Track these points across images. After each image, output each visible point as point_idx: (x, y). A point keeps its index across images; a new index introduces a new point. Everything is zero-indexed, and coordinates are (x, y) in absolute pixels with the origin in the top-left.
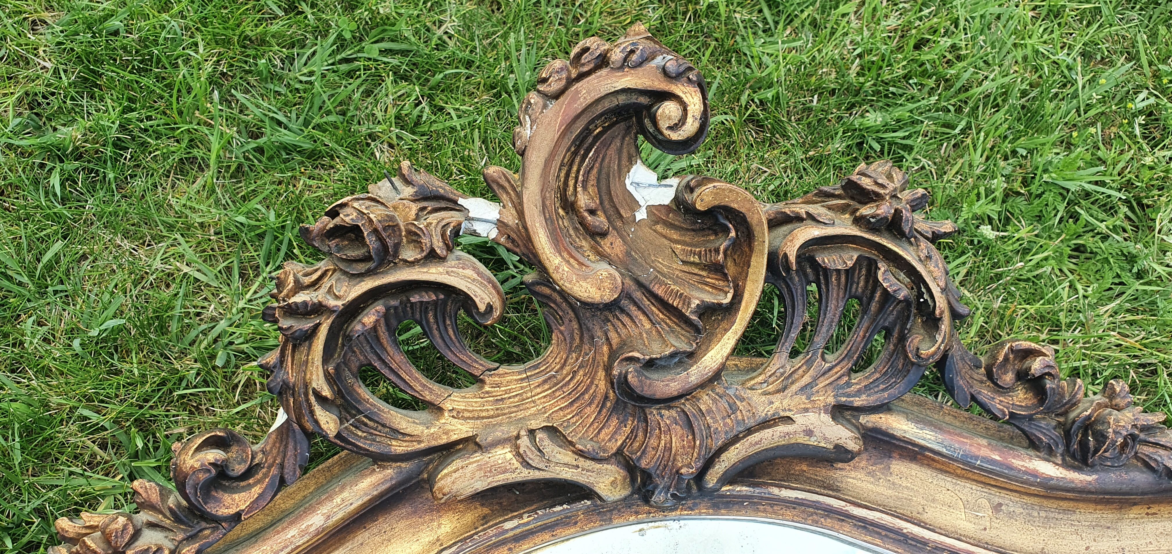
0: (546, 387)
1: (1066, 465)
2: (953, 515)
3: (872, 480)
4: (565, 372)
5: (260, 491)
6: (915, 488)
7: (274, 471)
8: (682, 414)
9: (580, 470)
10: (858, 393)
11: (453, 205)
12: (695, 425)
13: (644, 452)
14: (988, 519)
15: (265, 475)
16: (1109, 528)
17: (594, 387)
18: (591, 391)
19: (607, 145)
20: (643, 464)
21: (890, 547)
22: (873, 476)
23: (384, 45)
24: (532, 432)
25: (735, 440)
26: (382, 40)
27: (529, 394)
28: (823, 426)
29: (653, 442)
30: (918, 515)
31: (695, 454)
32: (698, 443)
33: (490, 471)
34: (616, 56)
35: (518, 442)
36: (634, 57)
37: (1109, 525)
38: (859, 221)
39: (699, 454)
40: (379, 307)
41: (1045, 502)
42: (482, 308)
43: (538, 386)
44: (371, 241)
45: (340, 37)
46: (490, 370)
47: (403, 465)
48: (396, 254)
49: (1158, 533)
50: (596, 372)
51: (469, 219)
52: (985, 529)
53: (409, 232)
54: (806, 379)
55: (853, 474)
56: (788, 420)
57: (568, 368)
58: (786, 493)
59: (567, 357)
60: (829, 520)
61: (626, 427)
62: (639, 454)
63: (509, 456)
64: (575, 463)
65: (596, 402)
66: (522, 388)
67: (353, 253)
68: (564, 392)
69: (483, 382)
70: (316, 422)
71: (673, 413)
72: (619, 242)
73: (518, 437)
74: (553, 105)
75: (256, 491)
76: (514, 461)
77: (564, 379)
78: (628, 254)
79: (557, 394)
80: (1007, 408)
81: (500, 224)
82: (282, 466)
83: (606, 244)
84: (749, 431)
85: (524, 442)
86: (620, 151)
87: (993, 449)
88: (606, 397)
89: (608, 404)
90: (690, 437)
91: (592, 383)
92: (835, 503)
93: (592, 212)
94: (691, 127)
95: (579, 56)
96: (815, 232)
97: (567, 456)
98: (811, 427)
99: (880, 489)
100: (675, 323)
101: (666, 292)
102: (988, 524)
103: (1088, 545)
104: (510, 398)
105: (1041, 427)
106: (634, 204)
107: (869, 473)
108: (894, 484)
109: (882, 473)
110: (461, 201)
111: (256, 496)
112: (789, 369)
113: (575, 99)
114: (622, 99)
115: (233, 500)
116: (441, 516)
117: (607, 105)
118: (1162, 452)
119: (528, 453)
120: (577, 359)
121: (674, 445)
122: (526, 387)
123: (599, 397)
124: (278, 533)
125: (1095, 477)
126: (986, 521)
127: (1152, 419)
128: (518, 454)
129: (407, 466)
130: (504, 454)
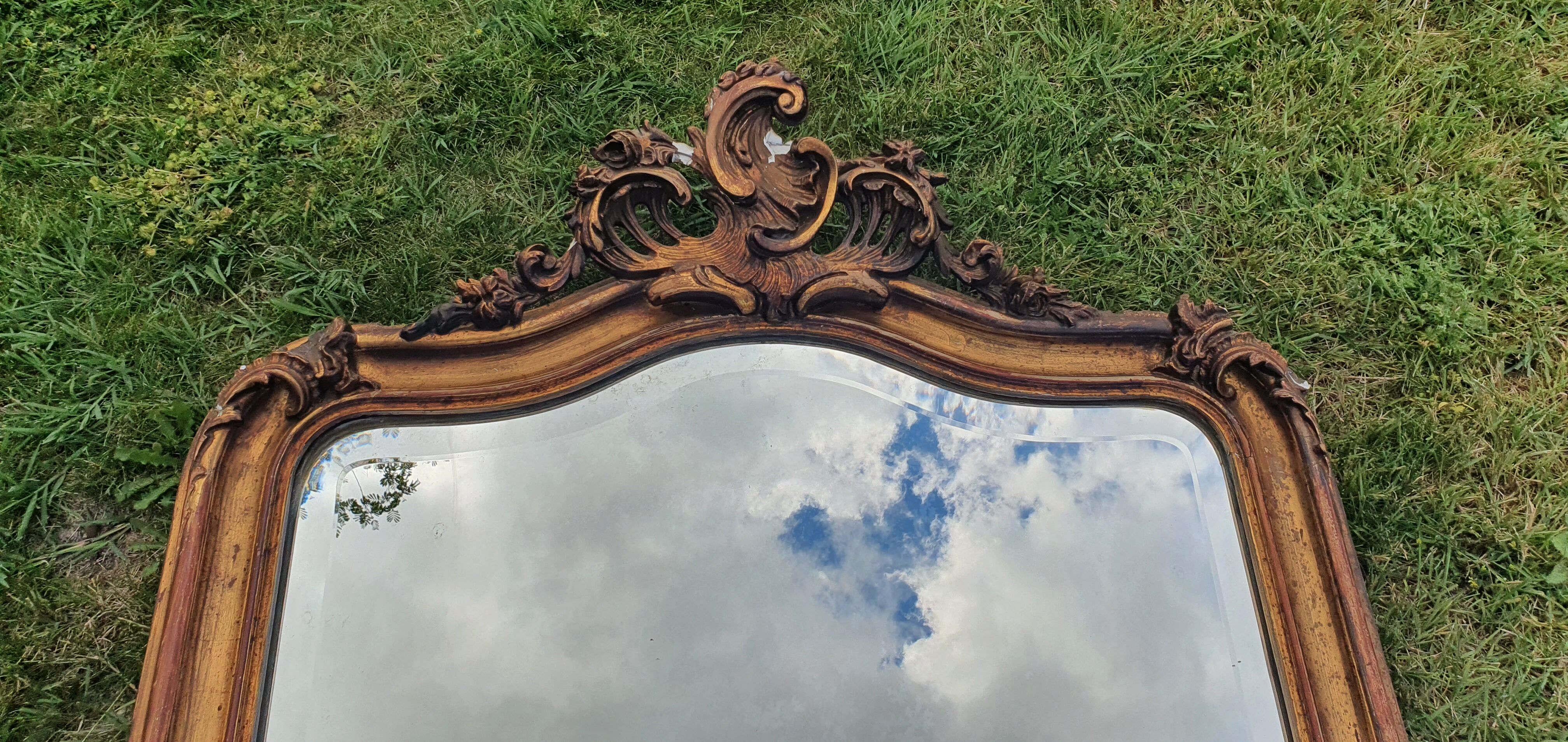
0: (713, 248)
1: (1007, 314)
2: (942, 343)
3: (897, 321)
5: (558, 281)
6: (922, 327)
7: (567, 270)
8: (784, 265)
9: (728, 289)
10: (887, 265)
11: (669, 144)
12: (792, 271)
13: (763, 284)
14: (963, 346)
15: (559, 274)
17: (736, 252)
19: (754, 119)
20: (762, 290)
22: (897, 319)
23: (636, 83)
24: (703, 267)
25: (814, 281)
26: (635, 80)
27: (704, 251)
28: (864, 278)
29: (769, 279)
31: (792, 288)
32: (793, 282)
33: (681, 284)
34: (759, 69)
35: (695, 271)
36: (768, 71)
37: (1037, 356)
38: (887, 165)
39: (794, 288)
40: (628, 186)
41: (998, 338)
42: (680, 194)
43: (708, 248)
44: (627, 150)
45: (610, 75)
46: (682, 237)
48: (639, 160)
49: (1067, 362)
50: (739, 243)
51: (677, 153)
52: (960, 351)
53: (646, 152)
54: (858, 256)
55: (886, 317)
56: (845, 274)
57: (724, 241)
58: (844, 321)
59: (725, 234)
60: (868, 338)
61: (754, 270)
62: (760, 284)
63: (690, 278)
64: (726, 285)
65: (738, 258)
66: (700, 247)
67: (617, 158)
68: (723, 251)
69: (677, 242)
70: (592, 242)
71: (779, 264)
72: (758, 172)
73: (695, 269)
74: (725, 93)
75: (556, 279)
76: (692, 280)
77: (722, 245)
78: (762, 178)
79: (719, 251)
80: (971, 278)
81: (694, 156)
82: (571, 268)
83: (750, 172)
84: (822, 278)
85: (698, 270)
86: (761, 125)
87: (965, 303)
88: (745, 255)
89: (746, 258)
90: (789, 279)
91: (735, 249)
92: (872, 328)
93: (744, 153)
94: (796, 108)
95: (740, 69)
96: (864, 170)
97: (721, 281)
98: (857, 278)
99: (900, 326)
100: (784, 214)
101: (779, 198)
102: (963, 349)
103: (1022, 364)
104: (693, 252)
105: (993, 291)
106: (768, 153)
107: (895, 317)
108: (909, 324)
110: (674, 144)
111: (556, 283)
112: (849, 250)
113: (737, 90)
114: (761, 93)
115: (545, 281)
117: (753, 95)
118: (1064, 309)
119: (702, 277)
121: (780, 281)
122: (703, 247)
123: (740, 256)
126: (961, 347)
127: (1059, 291)
128: (694, 277)
129: (635, 283)
130: (687, 277)
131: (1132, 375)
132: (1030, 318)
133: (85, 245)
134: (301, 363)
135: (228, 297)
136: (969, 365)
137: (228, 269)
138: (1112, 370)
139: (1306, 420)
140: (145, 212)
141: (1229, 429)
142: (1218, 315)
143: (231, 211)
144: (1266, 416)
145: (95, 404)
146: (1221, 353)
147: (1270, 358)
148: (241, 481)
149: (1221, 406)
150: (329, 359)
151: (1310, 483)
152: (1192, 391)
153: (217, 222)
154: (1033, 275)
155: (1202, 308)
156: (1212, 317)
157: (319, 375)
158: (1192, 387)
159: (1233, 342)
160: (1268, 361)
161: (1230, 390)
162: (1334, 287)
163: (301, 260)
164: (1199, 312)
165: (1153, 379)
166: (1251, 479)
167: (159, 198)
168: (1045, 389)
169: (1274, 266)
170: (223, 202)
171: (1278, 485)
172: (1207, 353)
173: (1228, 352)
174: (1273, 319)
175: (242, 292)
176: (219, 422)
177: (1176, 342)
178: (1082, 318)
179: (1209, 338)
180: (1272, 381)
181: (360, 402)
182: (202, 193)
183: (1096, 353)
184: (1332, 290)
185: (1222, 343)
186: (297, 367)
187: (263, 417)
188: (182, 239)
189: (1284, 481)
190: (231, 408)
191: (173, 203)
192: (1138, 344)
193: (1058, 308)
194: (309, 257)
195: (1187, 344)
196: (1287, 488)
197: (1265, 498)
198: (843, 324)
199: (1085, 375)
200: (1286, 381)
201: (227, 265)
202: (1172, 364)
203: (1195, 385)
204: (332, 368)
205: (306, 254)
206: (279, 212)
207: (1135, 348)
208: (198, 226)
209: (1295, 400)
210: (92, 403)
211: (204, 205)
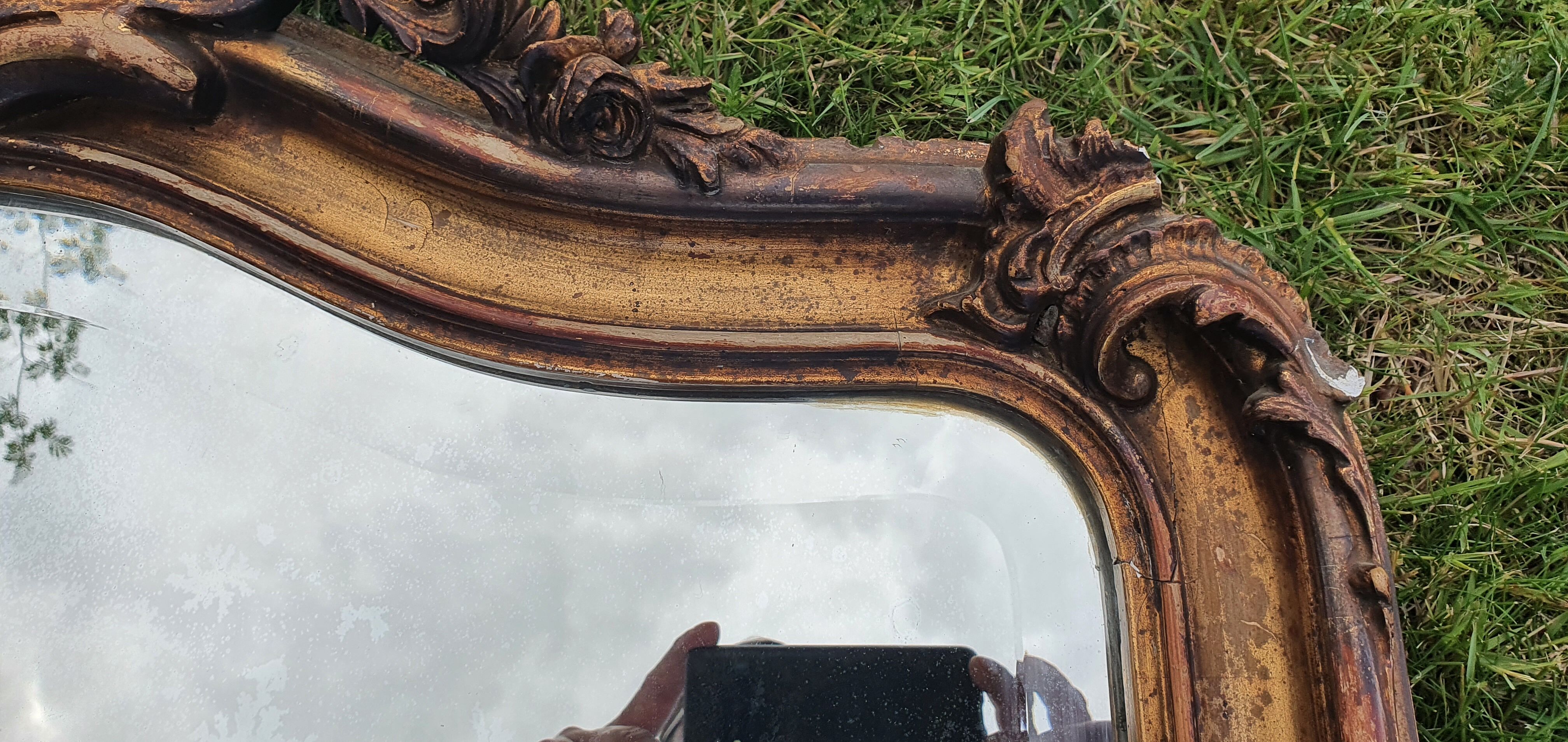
1: (537, 150)
2: (367, 221)
3: (250, 155)
6: (316, 175)
14: (423, 234)
16: (624, 270)
21: (245, 255)
22: (252, 151)
28: (107, 32)
30: (305, 214)
37: (625, 265)
41: (516, 215)
49: (707, 286)
52: (412, 247)
55: (222, 144)
56: (52, 17)
58: (90, 155)
60: (160, 206)
80: (422, 35)
87: (416, 111)
92: (164, 176)
98: (86, 32)
99: (257, 171)
102: (420, 241)
103: (581, 290)
105: (491, 78)
107: (249, 145)
108: (283, 165)
109: (269, 148)
118: (691, 140)
125: (575, 170)
126: (417, 238)
127: (679, 83)
131: (874, 328)
132: (601, 160)
136: (419, 290)
138: (823, 313)
139: (1339, 485)
141: (1122, 491)
142: (1122, 168)
144: (1232, 455)
146: (1117, 278)
147: (1259, 301)
149: (1108, 423)
151: (1332, 683)
152: (1032, 379)
154: (604, 36)
155: (1076, 145)
156: (1104, 173)
158: (1035, 368)
159: (1157, 249)
160: (1250, 310)
161: (1139, 378)
162: (1453, 72)
164: (1067, 153)
165: (928, 340)
166: (1165, 644)
168: (633, 363)
169: (1305, 14)
171: (1239, 662)
172: (1080, 276)
173: (1136, 279)
174: (1286, 156)
177: (998, 241)
178: (743, 165)
179: (1089, 232)
180: (1259, 362)
183: (787, 260)
184: (1450, 84)
185: (1123, 250)
189: (1257, 653)
192: (901, 239)
193: (673, 137)
195: (1022, 254)
196: (1264, 674)
197: (1195, 706)
198: (87, 165)
199: (746, 327)
200: (1298, 370)
202: (978, 302)
203: (1044, 361)
207: (895, 249)
209: (1318, 429)
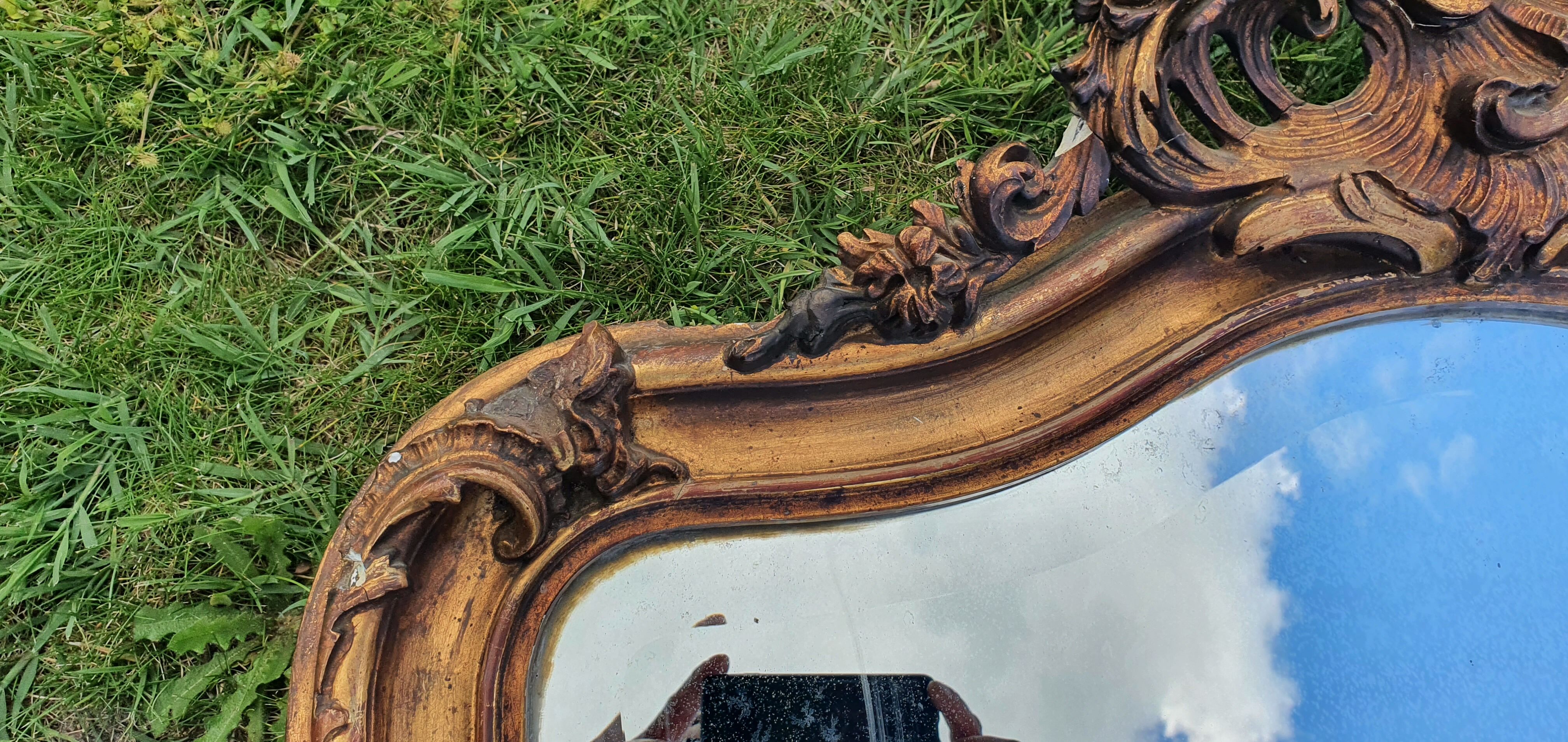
0: (1360, 129)
4: (1381, 114)
5: (1053, 220)
7: (1068, 197)
8: (1532, 167)
9: (1407, 225)
12: (1548, 180)
13: (1482, 211)
15: (1056, 204)
17: (1419, 133)
18: (1416, 137)
20: (1480, 225)
24: (1355, 176)
27: (1341, 137)
29: (1496, 199)
31: (1545, 214)
32: (1550, 201)
33: (1308, 217)
35: (1341, 185)
39: (1550, 215)
43: (1351, 128)
46: (1295, 105)
47: (1193, 210)
50: (1423, 115)
57: (1385, 110)
59: (1386, 96)
61: (1460, 179)
62: (1476, 211)
63: (1328, 202)
64: (1402, 216)
65: (1423, 149)
66: (1332, 129)
68: (1383, 137)
69: (1286, 117)
71: (1521, 165)
73: (1340, 180)
75: (1049, 218)
76: (1334, 208)
77: (1382, 122)
79: (1375, 138)
85: (1347, 186)
88: (1436, 144)
89: (1439, 153)
90: (1540, 195)
91: (1416, 127)
97: (1395, 208)
100: (1529, 56)
101: (1523, 15)
104: (1319, 139)
111: (1049, 225)
115: (1027, 226)
116: (1218, 282)
119: (1353, 198)
120: (1398, 99)
121: (1521, 202)
122: (1338, 128)
123: (1428, 144)
124: (1058, 275)
128: (1339, 199)
129: (1197, 212)
130: (1322, 199)
133: (9, 143)
134: (524, 442)
135: (314, 247)
137: (310, 190)
140: (121, 68)
143: (299, 60)
145: (78, 504)
148: (420, 713)
150: (585, 428)
153: (273, 86)
157: (565, 466)
163: (455, 161)
167: (146, 34)
170: (277, 37)
175: (343, 235)
176: (360, 598)
181: (652, 509)
182: (232, 21)
186: (516, 451)
187: (448, 559)
188: (206, 123)
190: (381, 561)
191: (177, 46)
194: (472, 157)
201: (305, 178)
204: (595, 449)
205: (466, 151)
206: (402, 63)
208: (235, 95)
210: (68, 504)
211: (239, 47)
